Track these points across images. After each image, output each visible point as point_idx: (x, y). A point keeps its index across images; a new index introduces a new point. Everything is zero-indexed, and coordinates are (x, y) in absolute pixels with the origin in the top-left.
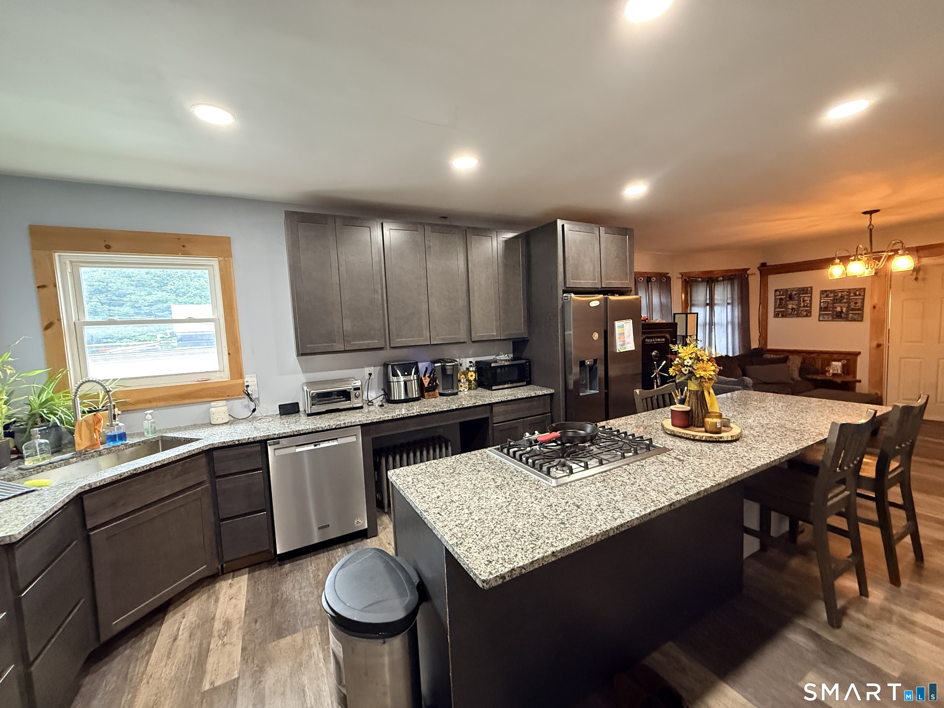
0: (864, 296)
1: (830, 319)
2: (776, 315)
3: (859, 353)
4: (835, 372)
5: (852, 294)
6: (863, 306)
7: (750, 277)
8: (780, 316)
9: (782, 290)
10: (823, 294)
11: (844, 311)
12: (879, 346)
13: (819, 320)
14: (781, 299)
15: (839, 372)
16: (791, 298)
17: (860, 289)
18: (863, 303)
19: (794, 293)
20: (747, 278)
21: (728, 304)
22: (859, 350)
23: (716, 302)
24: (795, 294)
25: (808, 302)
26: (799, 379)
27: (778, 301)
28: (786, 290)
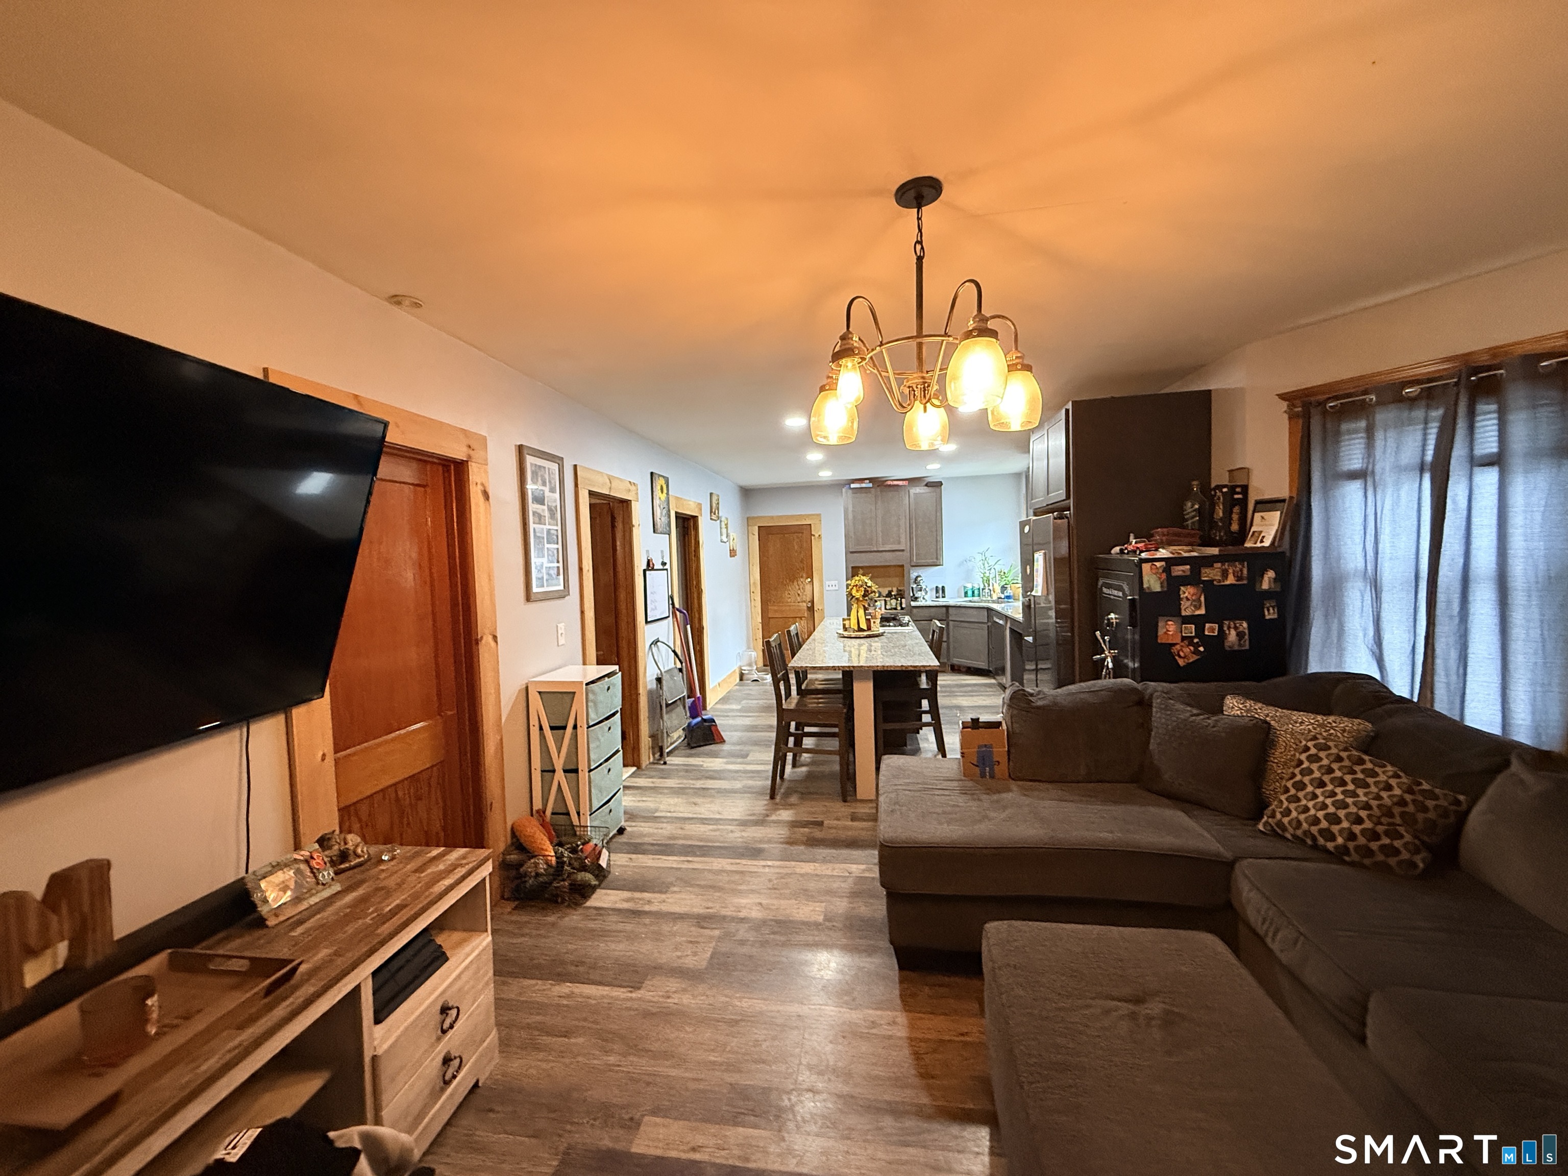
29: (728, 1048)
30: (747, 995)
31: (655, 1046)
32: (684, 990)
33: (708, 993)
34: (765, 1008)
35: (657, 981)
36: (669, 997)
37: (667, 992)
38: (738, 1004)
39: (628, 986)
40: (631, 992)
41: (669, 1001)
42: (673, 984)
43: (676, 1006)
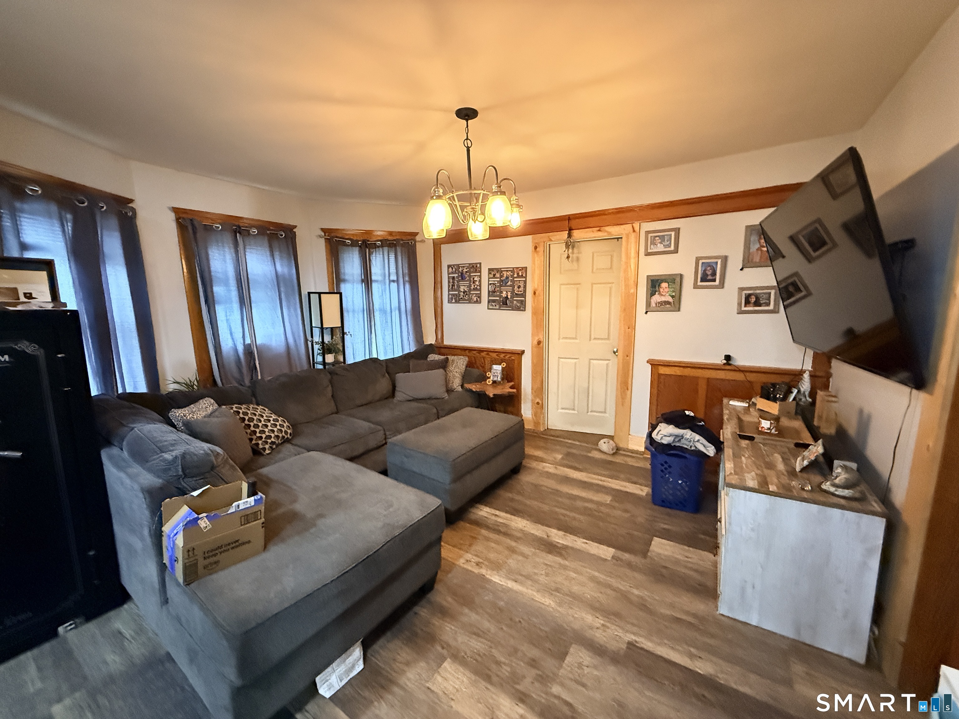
0: (526, 277)
1: (497, 307)
2: (450, 301)
3: (523, 352)
4: (495, 379)
5: (515, 276)
6: (525, 291)
7: (418, 245)
8: (454, 301)
9: (454, 265)
10: (490, 273)
11: (509, 297)
12: (539, 343)
13: (488, 309)
14: (453, 278)
15: (499, 379)
16: (462, 277)
17: (523, 268)
18: (525, 287)
19: (465, 270)
20: (415, 245)
21: (391, 281)
22: (522, 348)
23: (374, 278)
24: (466, 272)
25: (477, 283)
26: (460, 389)
27: (451, 281)
28: (458, 266)
29: (564, 577)
30: (543, 606)
31: (609, 592)
32: (591, 628)
33: (572, 619)
34: (535, 594)
35: (613, 646)
36: (603, 625)
37: (605, 631)
38: (551, 602)
39: (637, 647)
40: (636, 641)
41: (602, 622)
42: (600, 636)
43: (598, 616)
